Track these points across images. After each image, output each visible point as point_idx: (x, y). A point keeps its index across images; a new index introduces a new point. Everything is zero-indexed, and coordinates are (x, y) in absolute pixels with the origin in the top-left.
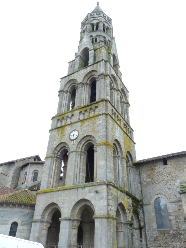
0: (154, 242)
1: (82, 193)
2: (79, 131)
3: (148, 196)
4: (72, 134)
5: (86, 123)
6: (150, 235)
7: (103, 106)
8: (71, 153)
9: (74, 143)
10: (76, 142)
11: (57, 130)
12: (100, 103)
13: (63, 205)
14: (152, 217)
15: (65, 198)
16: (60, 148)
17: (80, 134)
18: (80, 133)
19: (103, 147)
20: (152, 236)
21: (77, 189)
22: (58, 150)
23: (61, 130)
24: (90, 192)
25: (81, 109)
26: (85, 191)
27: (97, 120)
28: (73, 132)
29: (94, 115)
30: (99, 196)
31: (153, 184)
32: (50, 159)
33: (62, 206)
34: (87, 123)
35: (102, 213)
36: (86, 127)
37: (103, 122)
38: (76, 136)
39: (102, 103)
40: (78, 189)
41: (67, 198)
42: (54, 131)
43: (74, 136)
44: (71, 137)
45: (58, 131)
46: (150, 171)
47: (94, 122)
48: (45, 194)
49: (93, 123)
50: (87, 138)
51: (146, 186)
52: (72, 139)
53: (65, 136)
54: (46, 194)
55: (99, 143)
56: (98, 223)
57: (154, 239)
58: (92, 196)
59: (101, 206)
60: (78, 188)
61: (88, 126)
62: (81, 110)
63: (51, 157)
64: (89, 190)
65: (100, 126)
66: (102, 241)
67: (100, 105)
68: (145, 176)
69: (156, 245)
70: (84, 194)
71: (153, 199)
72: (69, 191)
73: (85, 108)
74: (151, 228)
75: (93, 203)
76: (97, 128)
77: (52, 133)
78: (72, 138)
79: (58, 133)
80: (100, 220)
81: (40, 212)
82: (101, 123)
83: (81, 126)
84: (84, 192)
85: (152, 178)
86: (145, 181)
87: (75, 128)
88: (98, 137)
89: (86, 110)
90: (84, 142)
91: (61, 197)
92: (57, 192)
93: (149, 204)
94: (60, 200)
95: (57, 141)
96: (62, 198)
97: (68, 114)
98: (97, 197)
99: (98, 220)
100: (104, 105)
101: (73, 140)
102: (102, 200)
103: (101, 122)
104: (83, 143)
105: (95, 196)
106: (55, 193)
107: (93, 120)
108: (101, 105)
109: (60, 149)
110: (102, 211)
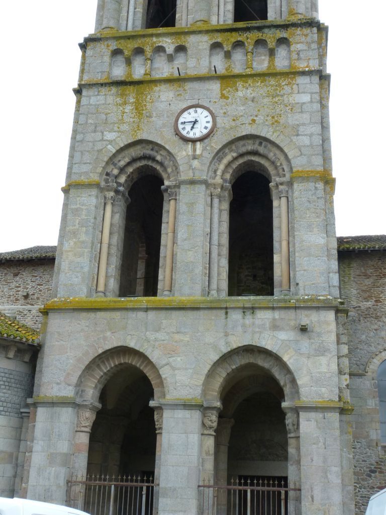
0: (370, 476)
1: (244, 326)
2: (214, 111)
3: (361, 349)
4: (187, 117)
5: (243, 91)
6: (357, 457)
7: (308, 44)
8: (188, 186)
9: (198, 152)
10: (204, 149)
11: (114, 90)
12: (298, 31)
13: (171, 360)
14: (367, 409)
15: (177, 337)
16: (127, 160)
17: (218, 125)
18: (219, 120)
19: (316, 188)
20: (363, 461)
21: (223, 311)
22: (122, 163)
23: (134, 95)
24: (275, 327)
25: (219, 34)
26: (258, 322)
27: (287, 89)
28: (192, 111)
29: (269, 67)
30: (312, 343)
31: (377, 318)
32: (94, 192)
33: (164, 362)
34: (248, 91)
35: (326, 396)
36: (243, 105)
37: (311, 102)
38: (206, 128)
39: (306, 31)
40: (227, 313)
41: (186, 338)
42: (104, 90)
43: (195, 126)
44: (184, 129)
45: (122, 95)
46: (371, 280)
47: (278, 95)
48: (84, 314)
49: (273, 97)
50: (244, 145)
51: (354, 321)
52: (188, 136)
53: (154, 119)
54: (92, 315)
55: (300, 169)
56: (313, 424)
57: (371, 468)
58: (283, 341)
59: (319, 373)
60: (229, 310)
61: (253, 101)
62: (219, 38)
63: (98, 185)
64: (274, 319)
65: (302, 112)
66: (327, 477)
67: (297, 38)
68: (354, 292)
69: (376, 485)
70: (254, 333)
71: (375, 360)
72: (190, 314)
73: (234, 34)
74: (364, 438)
75: (291, 361)
76: (289, 115)
77: (92, 98)
78: (188, 133)
79: (119, 100)
80: (320, 415)
81: (68, 374)
82: (304, 103)
83: (223, 96)
84: (253, 324)
85: (376, 301)
86: (354, 308)
87: (196, 97)
88: (297, 150)
89: (240, 41)
90: (235, 155)
91: (157, 331)
92: (141, 314)
93: (360, 372)
94: (156, 340)
95: (118, 132)
96: (161, 336)
97: (161, 39)
98: (305, 344)
99: (313, 415)
100: (313, 42)
101: (194, 141)
102: (323, 355)
103: (306, 98)
104: (229, 158)
105: (297, 341)
106: (132, 315)
107: (272, 86)
108: (303, 39)
109: (129, 164)
110: (323, 390)
